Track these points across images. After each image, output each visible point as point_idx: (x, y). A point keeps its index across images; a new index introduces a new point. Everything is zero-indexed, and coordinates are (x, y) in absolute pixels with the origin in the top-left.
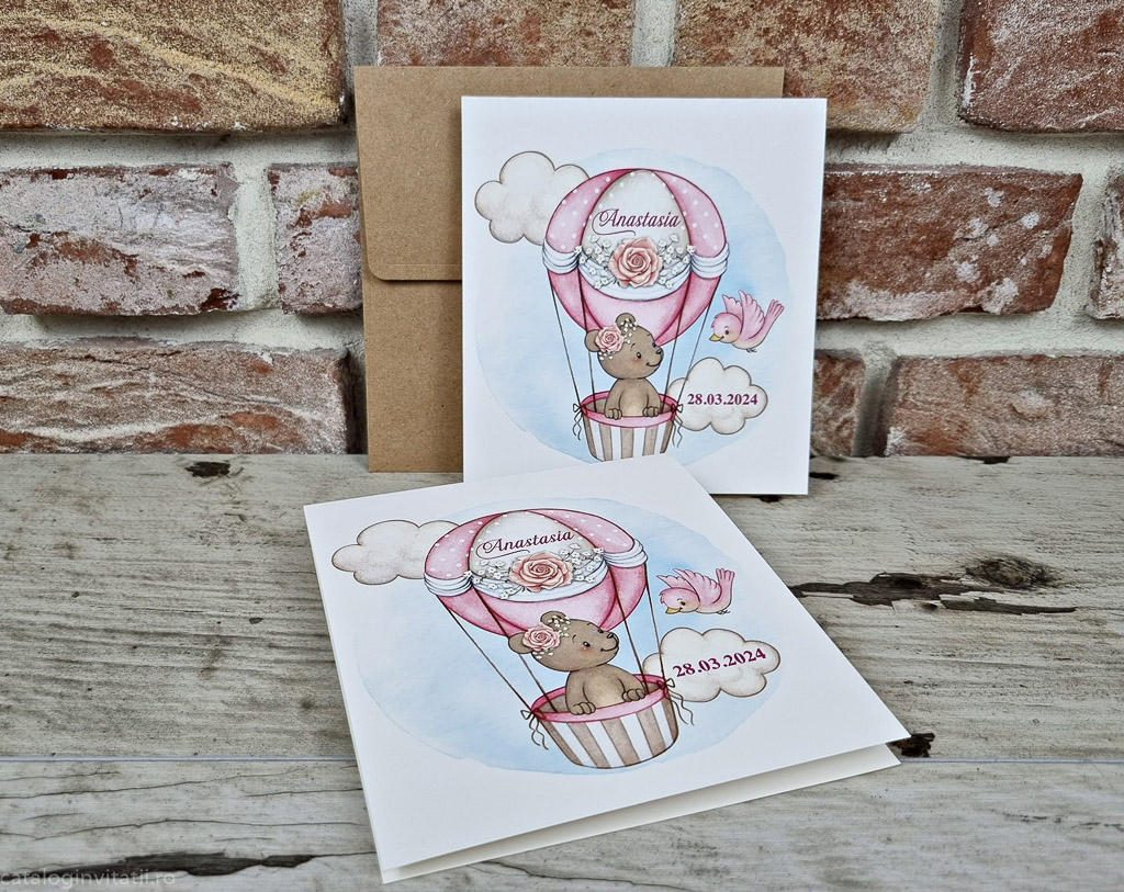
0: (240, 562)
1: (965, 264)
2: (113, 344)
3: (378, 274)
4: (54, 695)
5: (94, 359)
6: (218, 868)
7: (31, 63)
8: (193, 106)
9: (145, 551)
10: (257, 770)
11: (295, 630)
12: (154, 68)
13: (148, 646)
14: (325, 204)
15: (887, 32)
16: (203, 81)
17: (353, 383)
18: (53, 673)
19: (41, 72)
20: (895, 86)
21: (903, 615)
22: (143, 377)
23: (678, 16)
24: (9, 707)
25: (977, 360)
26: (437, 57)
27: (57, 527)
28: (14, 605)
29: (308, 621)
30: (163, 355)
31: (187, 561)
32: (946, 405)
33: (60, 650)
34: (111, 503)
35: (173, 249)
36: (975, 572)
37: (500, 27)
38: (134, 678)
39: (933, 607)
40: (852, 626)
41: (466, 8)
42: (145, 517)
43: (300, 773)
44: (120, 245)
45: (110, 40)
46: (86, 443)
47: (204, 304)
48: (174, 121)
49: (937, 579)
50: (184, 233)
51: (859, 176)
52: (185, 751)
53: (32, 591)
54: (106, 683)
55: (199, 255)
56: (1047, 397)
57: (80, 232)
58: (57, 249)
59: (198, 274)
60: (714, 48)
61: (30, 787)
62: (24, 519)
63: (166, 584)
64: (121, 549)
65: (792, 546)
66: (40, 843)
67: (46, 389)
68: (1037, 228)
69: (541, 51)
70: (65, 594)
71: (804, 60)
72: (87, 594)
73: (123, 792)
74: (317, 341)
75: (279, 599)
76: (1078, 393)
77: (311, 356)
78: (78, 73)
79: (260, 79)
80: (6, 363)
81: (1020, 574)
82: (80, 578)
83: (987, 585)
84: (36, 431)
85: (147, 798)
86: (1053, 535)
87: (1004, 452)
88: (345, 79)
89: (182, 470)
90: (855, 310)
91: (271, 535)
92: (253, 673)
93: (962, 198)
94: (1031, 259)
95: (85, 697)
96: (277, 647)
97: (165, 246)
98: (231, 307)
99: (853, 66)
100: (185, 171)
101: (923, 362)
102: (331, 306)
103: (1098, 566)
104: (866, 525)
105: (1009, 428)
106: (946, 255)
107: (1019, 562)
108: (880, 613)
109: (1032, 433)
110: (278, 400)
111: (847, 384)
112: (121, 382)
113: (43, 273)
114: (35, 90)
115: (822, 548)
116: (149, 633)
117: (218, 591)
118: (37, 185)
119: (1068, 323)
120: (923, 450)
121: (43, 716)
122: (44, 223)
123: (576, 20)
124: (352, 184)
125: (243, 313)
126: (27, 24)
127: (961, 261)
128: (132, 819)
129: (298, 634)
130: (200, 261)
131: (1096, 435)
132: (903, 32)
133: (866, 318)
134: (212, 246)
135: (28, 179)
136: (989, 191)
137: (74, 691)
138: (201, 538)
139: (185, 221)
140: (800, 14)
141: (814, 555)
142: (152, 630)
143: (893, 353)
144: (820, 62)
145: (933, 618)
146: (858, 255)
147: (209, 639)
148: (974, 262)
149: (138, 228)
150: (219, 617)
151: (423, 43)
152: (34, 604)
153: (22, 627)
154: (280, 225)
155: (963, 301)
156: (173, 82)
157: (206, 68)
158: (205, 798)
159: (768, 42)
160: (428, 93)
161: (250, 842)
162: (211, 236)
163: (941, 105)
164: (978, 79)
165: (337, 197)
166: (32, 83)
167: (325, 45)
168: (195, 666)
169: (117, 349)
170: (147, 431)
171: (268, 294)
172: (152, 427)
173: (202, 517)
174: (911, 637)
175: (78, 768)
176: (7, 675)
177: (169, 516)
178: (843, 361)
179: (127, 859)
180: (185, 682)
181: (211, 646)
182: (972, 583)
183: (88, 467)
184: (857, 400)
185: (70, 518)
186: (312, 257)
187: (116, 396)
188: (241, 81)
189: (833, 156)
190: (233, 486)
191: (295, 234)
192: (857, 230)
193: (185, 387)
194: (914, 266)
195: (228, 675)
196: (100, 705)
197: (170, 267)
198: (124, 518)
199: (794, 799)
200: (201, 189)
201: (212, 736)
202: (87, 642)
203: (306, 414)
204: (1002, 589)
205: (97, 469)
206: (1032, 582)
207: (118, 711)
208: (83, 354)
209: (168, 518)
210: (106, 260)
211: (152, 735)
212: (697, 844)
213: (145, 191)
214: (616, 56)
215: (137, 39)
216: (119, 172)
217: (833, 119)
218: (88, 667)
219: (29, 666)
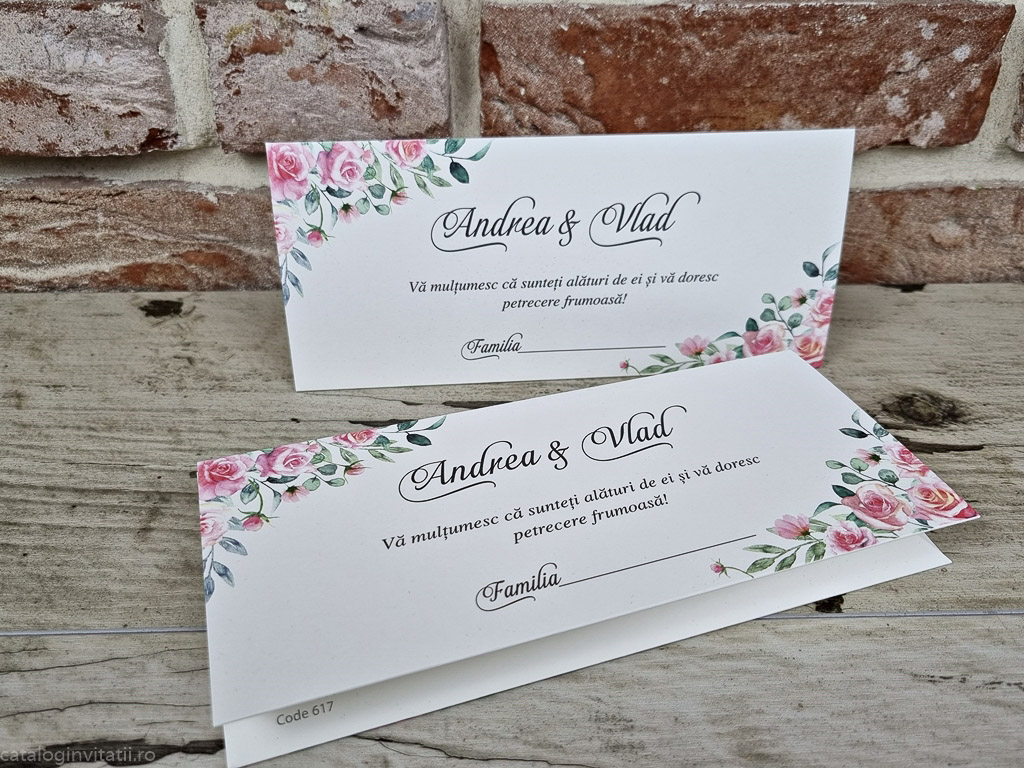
0: (185, 410)
1: (895, 98)
2: (58, 184)
5: (40, 201)
9: (92, 399)
10: (185, 643)
13: (87, 505)
14: (256, 40)
22: (91, 217)
25: (901, 193)
27: (9, 374)
30: (108, 196)
31: (133, 410)
32: (869, 236)
34: (64, 346)
35: (105, 89)
36: (890, 409)
38: (70, 541)
42: (96, 362)
44: (50, 85)
46: (43, 282)
47: (143, 145)
50: (115, 71)
51: (796, 8)
52: (113, 623)
54: (43, 548)
55: (132, 94)
56: (964, 227)
59: (134, 114)
63: (110, 435)
64: (69, 397)
68: (968, 61)
72: (31, 447)
73: (50, 671)
74: (260, 180)
75: (220, 450)
76: (994, 223)
77: (256, 195)
81: (933, 410)
82: (27, 430)
83: (901, 422)
85: (73, 677)
86: (964, 367)
87: (920, 279)
89: (136, 309)
91: (217, 380)
93: (897, 30)
94: (960, 92)
95: (20, 563)
97: (97, 85)
98: (171, 146)
100: (108, 6)
103: (1006, 400)
105: (927, 257)
106: (877, 89)
107: (932, 397)
109: (948, 261)
110: (226, 238)
112: (69, 222)
116: (89, 491)
117: (161, 442)
119: (989, 155)
124: (281, 19)
125: (184, 152)
127: (893, 94)
128: (56, 702)
130: (137, 100)
131: (1007, 262)
134: (145, 85)
136: (923, 23)
137: (9, 557)
138: (149, 383)
139: (115, 58)
142: (92, 486)
146: (792, 90)
147: (148, 496)
148: (905, 96)
149: (67, 66)
150: (160, 471)
154: (212, 63)
155: (892, 135)
158: (131, 675)
161: (173, 726)
162: (144, 74)
165: (267, 33)
168: (132, 526)
169: (62, 190)
170: (100, 270)
171: (208, 133)
172: (106, 266)
173: (152, 360)
175: (6, 644)
177: (119, 360)
180: (121, 544)
181: (150, 504)
182: (887, 421)
183: (44, 308)
185: (21, 363)
186: (247, 95)
187: (66, 236)
190: (184, 326)
191: (229, 71)
192: (792, 64)
193: (134, 227)
194: (846, 100)
195: (164, 536)
196: (35, 572)
197: (104, 106)
198: (75, 363)
199: (710, 663)
200: (127, 24)
201: (143, 604)
202: (26, 501)
203: (255, 252)
204: (915, 426)
205: (53, 309)
206: (944, 418)
207: (52, 578)
208: (29, 196)
209: (118, 362)
210: (38, 100)
211: (84, 605)
212: (614, 717)
213: (70, 27)
216: (41, 7)
218: (26, 529)
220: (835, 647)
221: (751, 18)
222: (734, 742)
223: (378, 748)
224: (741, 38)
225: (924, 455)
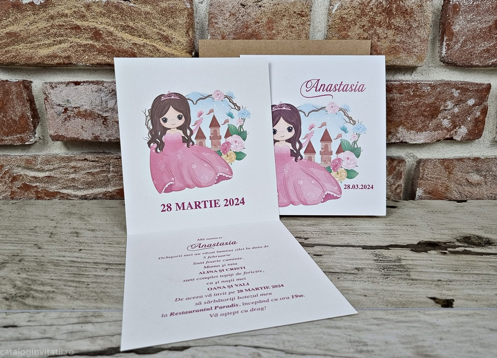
1: (445, 120)
2: (95, 154)
4: (73, 287)
5: (88, 160)
6: (149, 351)
7: (69, 38)
8: (134, 56)
9: (109, 234)
12: (118, 41)
13: (113, 268)
15: (411, 26)
16: (138, 46)
18: (72, 279)
19: (73, 42)
20: (415, 48)
21: (433, 256)
22: (107, 168)
23: (328, 20)
24: (53, 292)
25: (452, 160)
26: (232, 36)
27: (71, 226)
28: (54, 254)
30: (116, 159)
33: (75, 270)
34: (94, 217)
36: (460, 241)
37: (258, 25)
38: (107, 280)
39: (445, 253)
40: (412, 260)
41: (243, 17)
42: (108, 222)
44: (101, 112)
45: (101, 29)
46: (82, 196)
49: (445, 243)
51: (402, 84)
53: (62, 249)
54: (95, 282)
56: (481, 176)
57: (85, 107)
58: (75, 114)
60: (343, 33)
61: (64, 321)
62: (57, 223)
63: (119, 246)
64: (99, 234)
65: (382, 231)
66: (69, 343)
67: (66, 173)
68: (474, 105)
69: (274, 34)
70: (76, 250)
71: (379, 38)
72: (85, 250)
73: (105, 323)
76: (494, 174)
78: (88, 42)
79: (161, 46)
80: (51, 162)
81: (480, 241)
82: (82, 244)
83: (467, 245)
84: (61, 191)
85: (116, 325)
86: (490, 227)
87: (464, 198)
88: (195, 46)
90: (401, 139)
93: (443, 93)
94: (472, 118)
95: (86, 287)
99: (398, 40)
101: (430, 161)
104: (412, 224)
105: (466, 189)
106: (438, 116)
107: (478, 237)
108: (423, 255)
109: (476, 191)
111: (399, 170)
112: (98, 170)
113: (69, 124)
114: (70, 49)
115: (395, 232)
116: (113, 264)
118: (68, 88)
119: (488, 145)
120: (431, 198)
121: (69, 295)
122: (70, 103)
123: (287, 22)
126: (68, 23)
128: (109, 333)
132: (418, 26)
133: (406, 142)
135: (65, 85)
136: (454, 90)
137: (81, 285)
140: (376, 19)
141: (392, 235)
142: (114, 263)
143: (417, 158)
144: (385, 38)
145: (445, 257)
146: (402, 116)
148: (449, 119)
149: (108, 105)
151: (226, 31)
152: (63, 253)
153: (58, 262)
155: (445, 135)
156: (126, 46)
157: (140, 41)
159: (364, 30)
163: (433, 57)
164: (448, 45)
166: (69, 46)
167: (187, 32)
169: (97, 156)
170: (108, 191)
172: (110, 189)
174: (438, 264)
175: (85, 314)
176: (52, 279)
178: (397, 160)
179: (109, 348)
182: (460, 244)
183: (83, 205)
184: (403, 177)
185: (76, 223)
187: (96, 176)
188: (153, 46)
189: (390, 77)
192: (401, 106)
194: (425, 121)
196: (93, 290)
198: (99, 222)
199: (398, 324)
202: (86, 267)
204: (473, 246)
205: (87, 205)
206: (485, 244)
207: (101, 292)
208: (83, 158)
210: (95, 118)
211: (116, 301)
212: (358, 341)
213: (112, 90)
214: (303, 36)
215: (112, 29)
216: (102, 83)
217: (390, 61)
218: (87, 276)
219: (62, 276)
220: (454, 320)
222: (414, 350)
223: (255, 350)
225: (479, 256)
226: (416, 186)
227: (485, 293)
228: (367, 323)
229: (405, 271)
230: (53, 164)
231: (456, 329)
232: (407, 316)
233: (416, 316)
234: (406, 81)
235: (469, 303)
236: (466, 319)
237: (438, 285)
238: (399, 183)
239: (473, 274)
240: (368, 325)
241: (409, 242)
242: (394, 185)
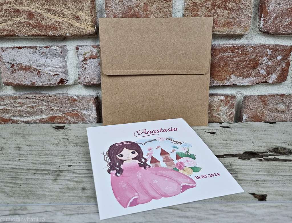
0: (66, 151)
1: (262, 70)
3: (105, 73)
4: (10, 187)
7: (13, 18)
8: (56, 29)
9: (40, 148)
10: (68, 207)
11: (81, 168)
12: (45, 19)
13: (39, 173)
14: (91, 55)
15: (240, 8)
16: (58, 23)
17: (99, 105)
18: (11, 181)
19: (15, 21)
20: (242, 22)
21: (253, 162)
22: (42, 103)
23: (185, 4)
25: (266, 96)
26: (121, 16)
27: (16, 142)
28: (1, 163)
29: (84, 166)
30: (47, 97)
31: (52, 151)
32: (259, 108)
33: (13, 175)
34: (32, 136)
35: (50, 68)
36: (272, 151)
37: (137, 8)
38: (34, 182)
39: (261, 160)
40: (239, 165)
41: (128, 3)
42: (41, 140)
43: (81, 208)
44: (36, 67)
45: (34, 12)
46: (26, 121)
47: (58, 83)
48: (51, 33)
49: (261, 153)
50: (53, 64)
51: (234, 46)
52: (47, 202)
53: (7, 159)
54: (26, 184)
55: (57, 70)
56: (285, 106)
57: (25, 63)
58: (19, 68)
59: (57, 75)
60: (195, 12)
62: (7, 141)
63: (45, 157)
64: (33, 148)
65: (220, 145)
67: (15, 107)
68: (281, 60)
69: (148, 14)
70: (16, 160)
71: (218, 16)
72: (22, 159)
73: (28, 215)
74: (88, 93)
75: (77, 160)
77: (87, 97)
78: (25, 21)
79: (74, 22)
80: (5, 99)
81: (284, 151)
82: (21, 155)
83: (276, 154)
84: (12, 118)
85: (35, 216)
87: (274, 121)
88: (96, 22)
89: (52, 128)
90: (233, 83)
91: (75, 144)
92: (69, 180)
93: (261, 52)
94: (280, 68)
95: (19, 187)
96: (76, 173)
97: (48, 67)
98: (66, 84)
99: (231, 17)
100: (53, 47)
101: (252, 96)
102: (93, 83)
104: (240, 139)
105: (276, 114)
106: (257, 67)
107: (283, 148)
108: (246, 162)
109: (282, 116)
110: (78, 109)
111: (232, 103)
112: (36, 104)
113: (15, 75)
114: (13, 25)
115: (228, 145)
116: (39, 170)
117: (60, 158)
118: (13, 51)
119: (290, 86)
120: (253, 120)
121: (6, 193)
122: (15, 61)
123: (157, 5)
124: (98, 50)
125: (69, 86)
126: (12, 8)
129: (82, 169)
130: (58, 71)
132: (244, 8)
133: (236, 85)
134: (61, 67)
135: (11, 49)
136: (268, 50)
137: (16, 186)
138: (56, 145)
139: (53, 61)
140: (217, 3)
141: (226, 147)
142: (40, 169)
143: (243, 94)
144: (222, 16)
145: (261, 163)
146: (234, 68)
147: (56, 171)
148: (265, 69)
149: (41, 62)
150: (60, 165)
151: (117, 12)
152: (7, 162)
153: (3, 168)
154: (79, 61)
155: (262, 80)
156: (50, 23)
157: (60, 19)
158: (52, 216)
159: (209, 11)
160: (119, 25)
162: (61, 64)
163: (254, 28)
164: (264, 20)
165: (94, 53)
166: (13, 23)
167: (91, 13)
168: (52, 178)
169: (35, 95)
170: (42, 118)
171: (76, 80)
172: (44, 117)
173: (56, 139)
174: (256, 168)
175: (15, 208)
178: (230, 96)
180: (49, 183)
181: (57, 173)
182: (271, 154)
183: (26, 127)
184: (234, 107)
185: (20, 140)
186: (88, 70)
187: (34, 108)
188: (69, 23)
189: (226, 42)
190: (65, 131)
191: (83, 63)
192: (233, 61)
193: (53, 106)
194: (249, 70)
195: (61, 181)
196: (23, 190)
197: (49, 73)
198: (35, 140)
199: (228, 214)
200: (58, 51)
201: (55, 198)
202: (21, 172)
203: (86, 113)
204: (280, 155)
205: (29, 128)
206: (288, 153)
207: (28, 191)
208: (26, 97)
209: (47, 140)
210: (32, 71)
211: (38, 198)
213: (43, 52)
214: (168, 15)
215: (41, 12)
216: (36, 47)
217: (226, 31)
218: (21, 179)
219: (4, 179)
220: (266, 210)
221: (222, 49)
224: (219, 54)
225: (284, 162)
226: (243, 113)
227: (288, 190)
228: (207, 213)
229: (234, 174)
230: (6, 101)
231: (268, 218)
232: (234, 208)
233: (241, 208)
234: (237, 44)
235: (277, 197)
236: (275, 210)
237: (256, 184)
238: (232, 111)
239: (280, 175)
240: (207, 215)
241: (237, 152)
242: (229, 112)
